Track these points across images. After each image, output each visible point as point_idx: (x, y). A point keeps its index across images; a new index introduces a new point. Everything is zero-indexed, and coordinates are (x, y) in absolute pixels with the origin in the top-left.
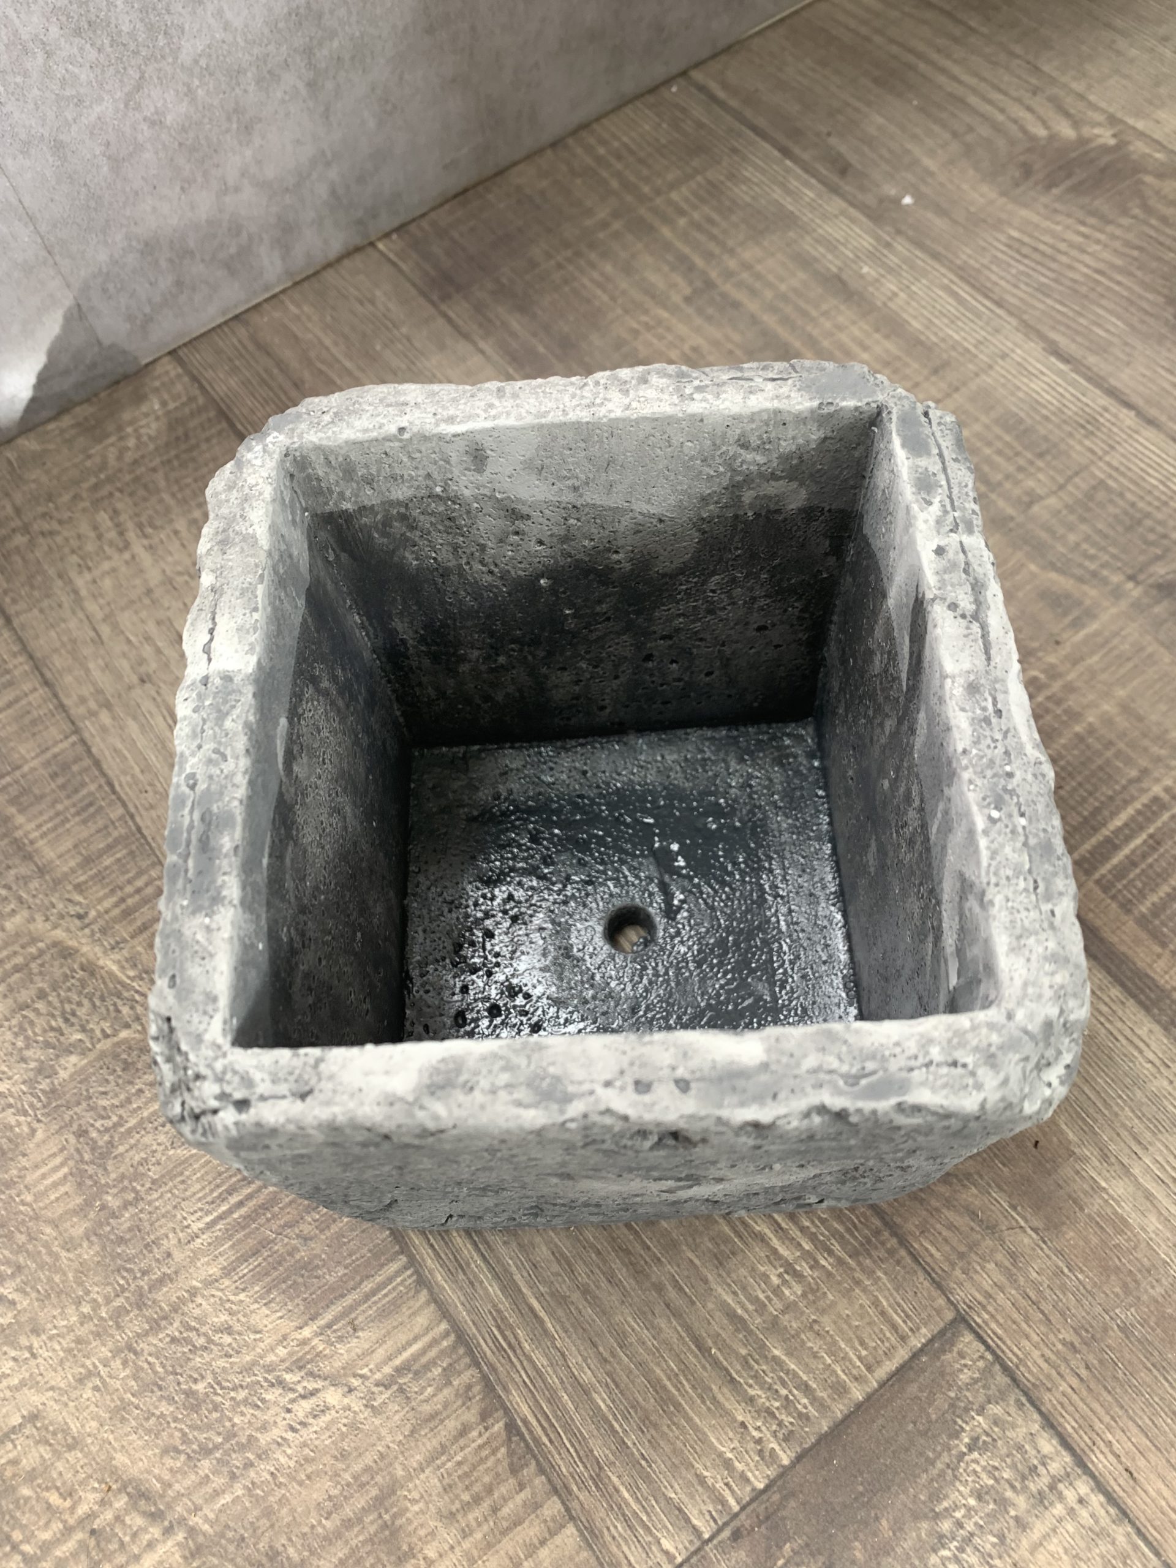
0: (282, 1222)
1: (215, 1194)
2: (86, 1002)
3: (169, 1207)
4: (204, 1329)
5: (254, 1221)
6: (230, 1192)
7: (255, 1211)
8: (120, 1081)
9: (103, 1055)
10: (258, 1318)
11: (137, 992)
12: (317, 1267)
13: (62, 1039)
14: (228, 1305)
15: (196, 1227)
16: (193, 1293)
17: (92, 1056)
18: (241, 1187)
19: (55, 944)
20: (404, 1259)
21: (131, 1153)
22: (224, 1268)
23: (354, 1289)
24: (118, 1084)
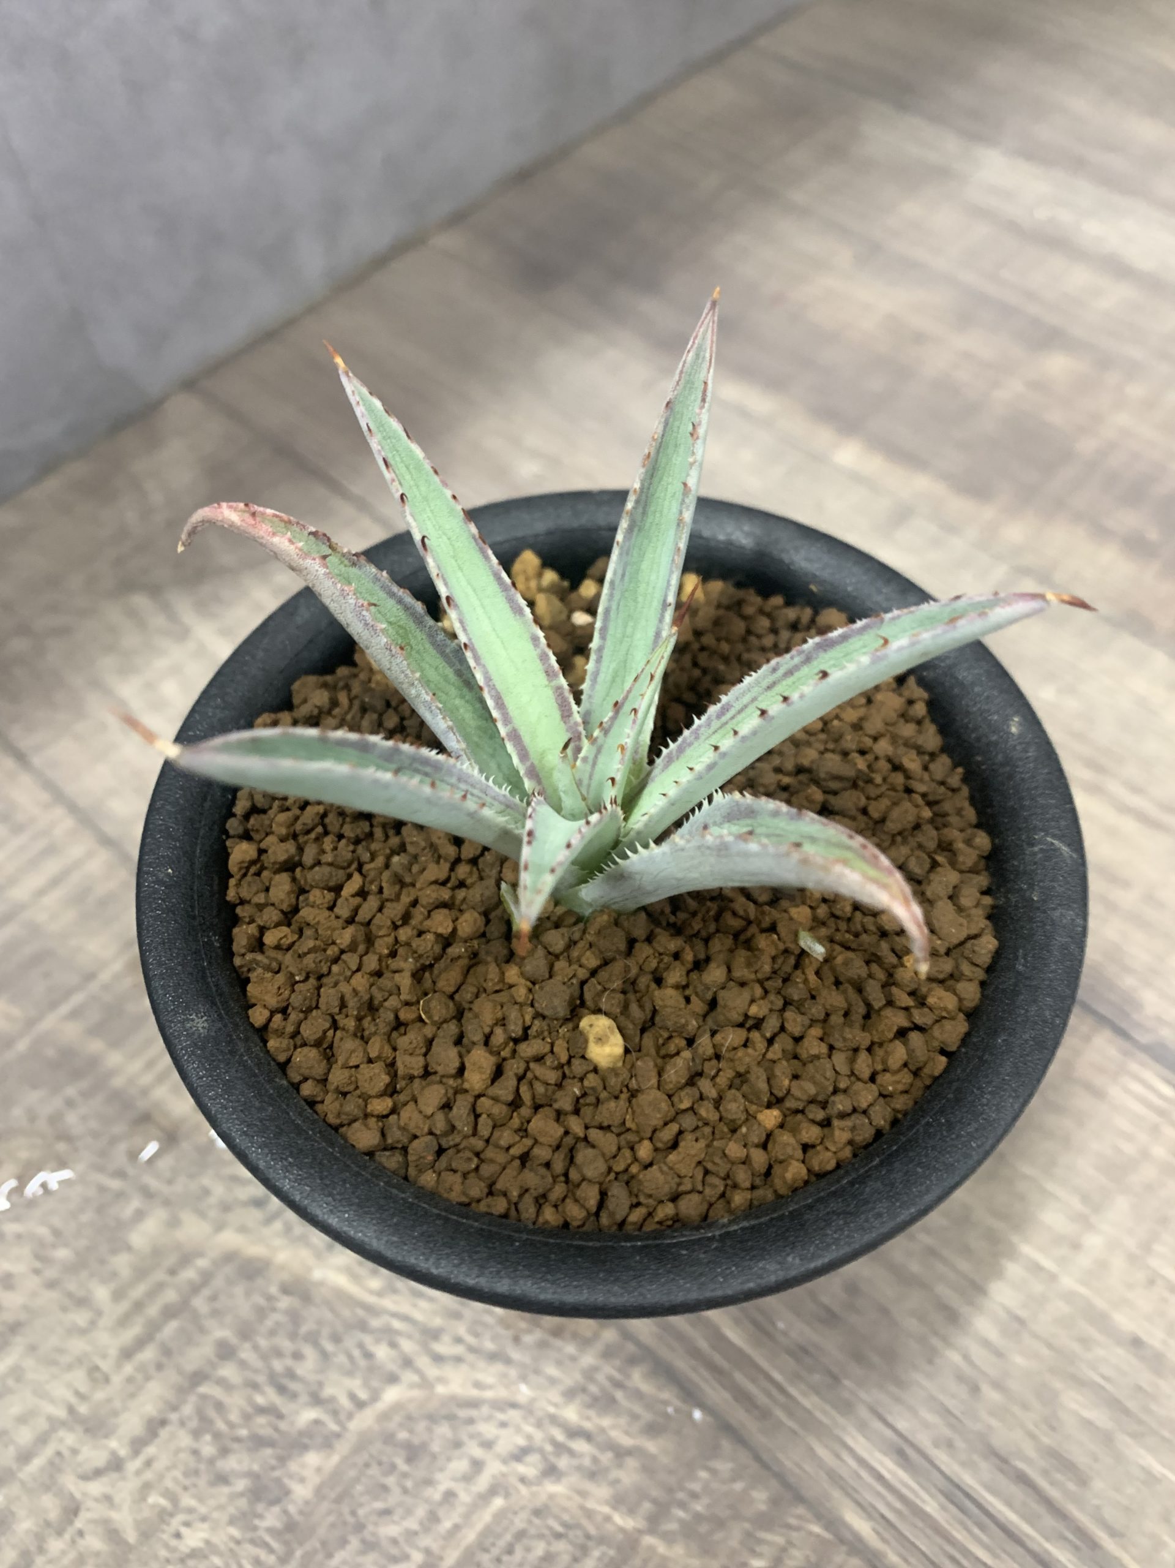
2: (309, 1351)
8: (409, 1484)
9: (365, 1438)
11: (395, 1315)
13: (283, 1425)
17: (343, 1448)
19: (230, 1257)
24: (405, 1491)
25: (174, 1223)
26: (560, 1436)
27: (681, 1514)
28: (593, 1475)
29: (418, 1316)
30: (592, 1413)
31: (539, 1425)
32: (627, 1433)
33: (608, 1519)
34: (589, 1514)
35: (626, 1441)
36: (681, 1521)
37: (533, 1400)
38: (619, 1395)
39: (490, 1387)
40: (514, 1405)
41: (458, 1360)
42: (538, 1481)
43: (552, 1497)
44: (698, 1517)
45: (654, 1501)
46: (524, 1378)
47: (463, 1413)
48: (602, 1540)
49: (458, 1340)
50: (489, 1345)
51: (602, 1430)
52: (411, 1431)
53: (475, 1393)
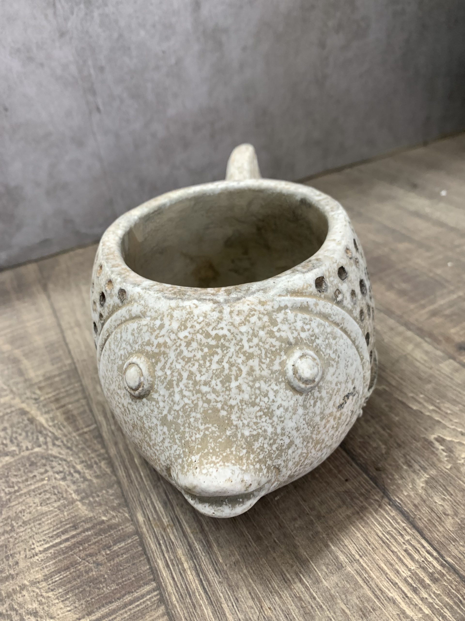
0: (88, 552)
1: (55, 533)
2: (24, 434)
3: (27, 537)
4: (21, 611)
5: (72, 550)
6: (63, 533)
7: (74, 544)
8: (26, 471)
9: (23, 457)
10: (55, 609)
11: (50, 432)
12: (101, 582)
13: (6, 449)
14: (40, 599)
15: (37, 550)
16: (23, 587)
17: (16, 458)
18: (70, 531)
19: (21, 409)
20: (154, 584)
21: (17, 506)
22: (46, 575)
23: (119, 599)
24: (24, 472)
25: (14, 399)
26: (72, 471)
27: (91, 499)
28: (74, 483)
29: (56, 434)
30: (84, 468)
31: (69, 467)
32: (90, 476)
33: (71, 494)
34: (66, 491)
35: (89, 477)
36: (90, 501)
37: (71, 461)
38: (95, 466)
39: (62, 455)
40: (65, 460)
41: (59, 446)
42: (59, 480)
43: (60, 484)
44: (95, 502)
45: (86, 494)
46: (72, 455)
47: (51, 459)
48: (65, 499)
49: (62, 442)
50: (69, 445)
51: (84, 473)
52: (35, 459)
53: (58, 455)
